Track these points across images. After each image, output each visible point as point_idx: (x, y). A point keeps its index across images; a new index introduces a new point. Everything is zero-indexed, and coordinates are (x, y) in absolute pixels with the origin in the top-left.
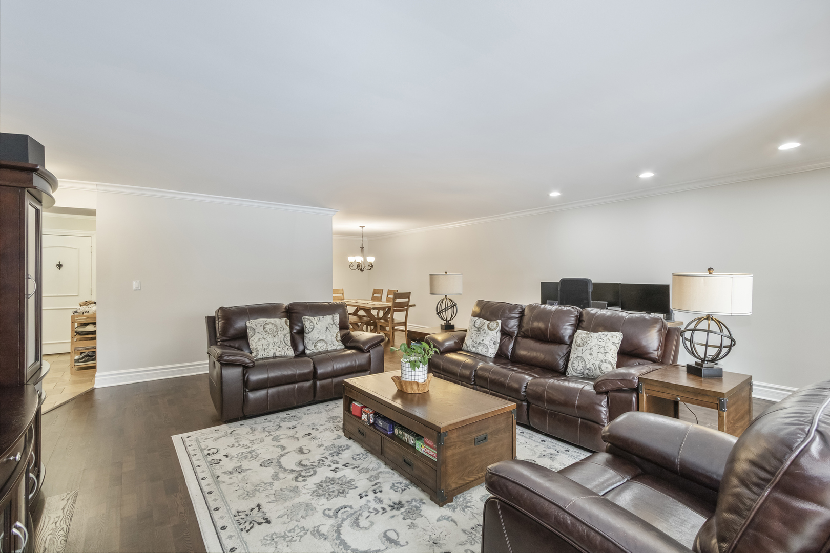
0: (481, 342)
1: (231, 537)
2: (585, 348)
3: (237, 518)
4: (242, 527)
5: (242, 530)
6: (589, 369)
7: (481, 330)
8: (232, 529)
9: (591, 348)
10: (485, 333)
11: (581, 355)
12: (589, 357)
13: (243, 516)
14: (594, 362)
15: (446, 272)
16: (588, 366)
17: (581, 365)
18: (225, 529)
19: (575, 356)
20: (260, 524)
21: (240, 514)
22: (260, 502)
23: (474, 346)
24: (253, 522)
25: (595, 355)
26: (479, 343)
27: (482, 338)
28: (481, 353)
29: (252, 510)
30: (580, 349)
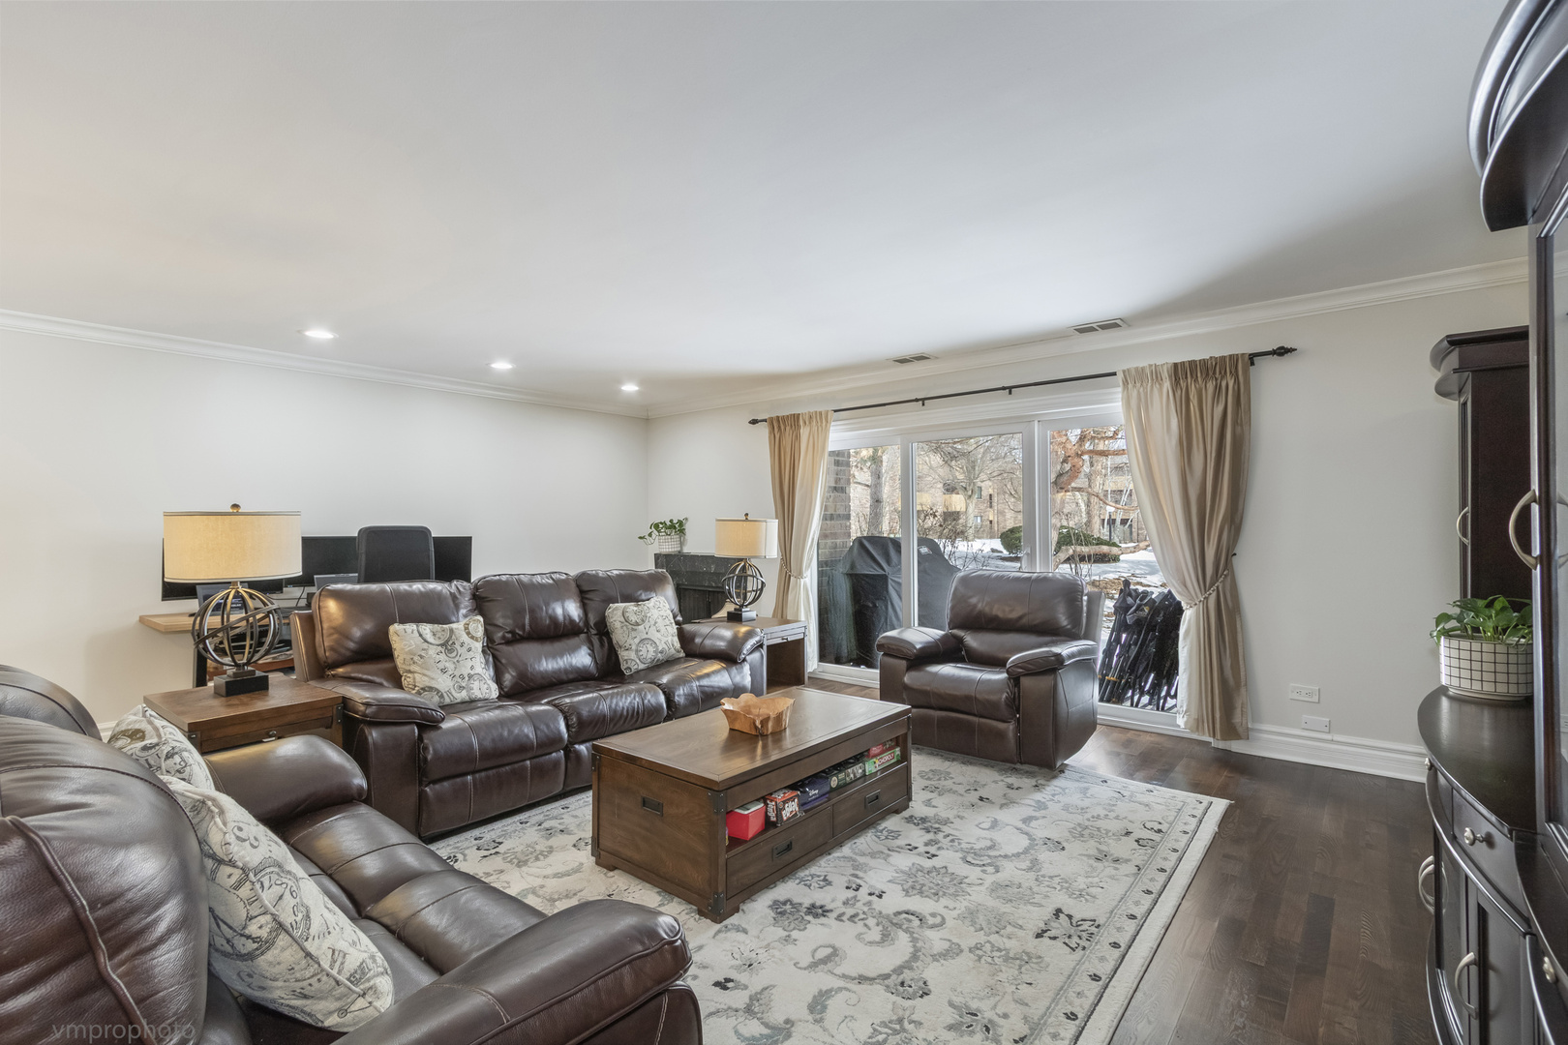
0: (472, 673)
1: (1119, 929)
2: (647, 624)
3: (1086, 944)
4: (1093, 929)
5: (1098, 926)
6: (661, 652)
7: (457, 646)
8: (1106, 937)
9: (656, 623)
10: (469, 650)
11: (646, 636)
12: (658, 635)
13: (1075, 939)
14: (666, 639)
15: (235, 506)
16: (660, 649)
17: (651, 649)
18: (1115, 943)
19: (637, 641)
20: (1070, 917)
21: (1074, 945)
22: (1030, 937)
23: (461, 688)
24: (1074, 924)
25: (663, 629)
26: (470, 676)
27: (469, 664)
28: (480, 696)
29: (1055, 938)
30: (641, 627)
